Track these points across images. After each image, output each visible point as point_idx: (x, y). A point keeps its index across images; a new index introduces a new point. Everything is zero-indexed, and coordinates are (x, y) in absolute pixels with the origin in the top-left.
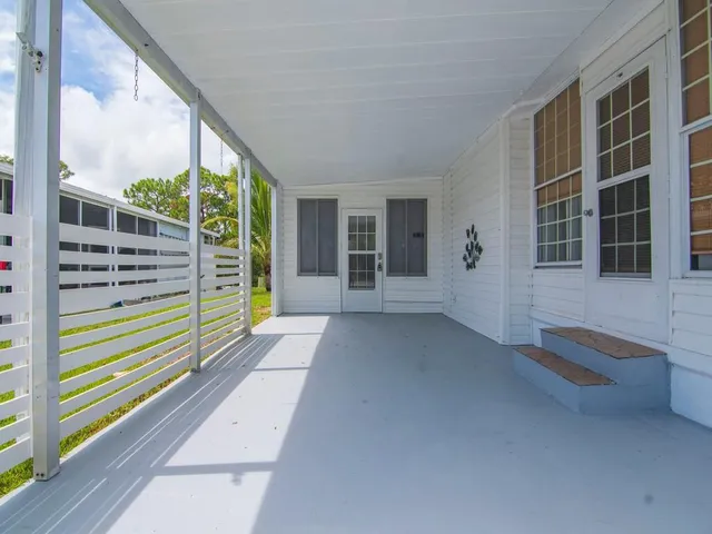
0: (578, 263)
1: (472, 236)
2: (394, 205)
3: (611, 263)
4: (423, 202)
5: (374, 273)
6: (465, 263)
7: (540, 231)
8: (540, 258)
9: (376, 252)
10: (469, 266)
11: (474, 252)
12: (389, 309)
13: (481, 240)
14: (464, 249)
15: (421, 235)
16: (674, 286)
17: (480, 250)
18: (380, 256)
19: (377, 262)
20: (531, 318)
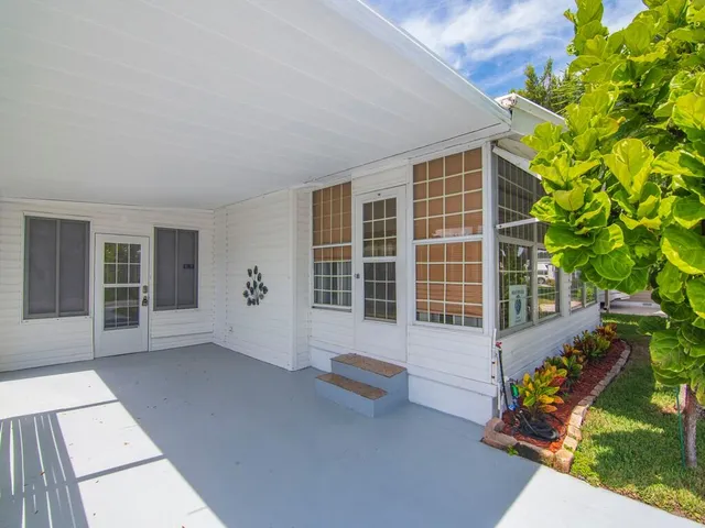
0: (348, 308)
1: (255, 277)
2: (161, 234)
3: (372, 311)
4: (194, 235)
5: (138, 308)
6: (246, 299)
7: (316, 280)
8: (316, 301)
9: (141, 285)
10: (251, 302)
11: (256, 291)
12: (156, 346)
13: (265, 281)
14: (245, 285)
15: (192, 267)
16: (411, 329)
17: (265, 290)
18: (146, 289)
19: (142, 295)
20: (309, 346)
